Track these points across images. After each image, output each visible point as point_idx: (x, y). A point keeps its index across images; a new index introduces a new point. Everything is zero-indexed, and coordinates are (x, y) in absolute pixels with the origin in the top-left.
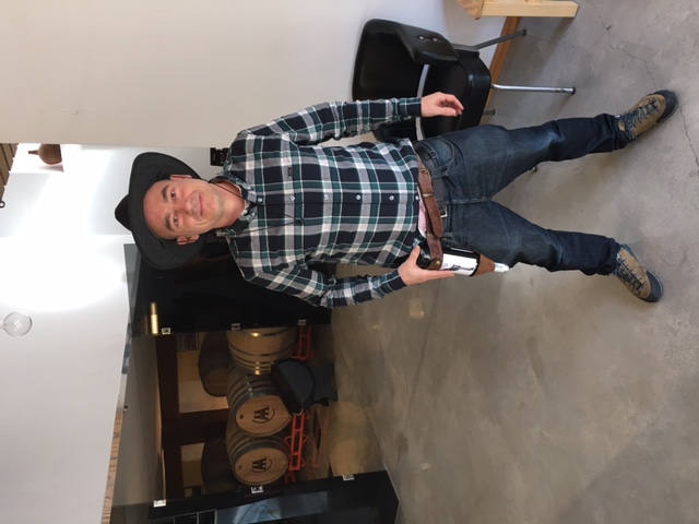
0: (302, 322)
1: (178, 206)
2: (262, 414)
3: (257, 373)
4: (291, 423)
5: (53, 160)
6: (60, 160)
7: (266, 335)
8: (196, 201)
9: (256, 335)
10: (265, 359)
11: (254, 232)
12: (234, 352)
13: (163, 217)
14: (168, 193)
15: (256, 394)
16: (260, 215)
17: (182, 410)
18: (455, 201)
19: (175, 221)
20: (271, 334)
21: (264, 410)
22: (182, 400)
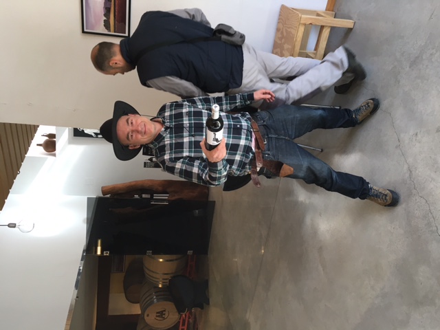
0: (190, 252)
1: (134, 128)
2: (161, 314)
3: (160, 286)
4: (179, 322)
5: (50, 150)
6: (54, 150)
7: (167, 261)
8: (143, 127)
9: (161, 260)
10: (166, 277)
11: (167, 141)
12: (147, 271)
13: (126, 133)
14: (130, 122)
15: (158, 300)
16: (171, 133)
17: (110, 313)
18: (270, 136)
19: (132, 136)
20: (171, 261)
21: (162, 312)
22: (111, 306)
